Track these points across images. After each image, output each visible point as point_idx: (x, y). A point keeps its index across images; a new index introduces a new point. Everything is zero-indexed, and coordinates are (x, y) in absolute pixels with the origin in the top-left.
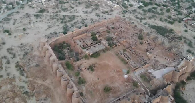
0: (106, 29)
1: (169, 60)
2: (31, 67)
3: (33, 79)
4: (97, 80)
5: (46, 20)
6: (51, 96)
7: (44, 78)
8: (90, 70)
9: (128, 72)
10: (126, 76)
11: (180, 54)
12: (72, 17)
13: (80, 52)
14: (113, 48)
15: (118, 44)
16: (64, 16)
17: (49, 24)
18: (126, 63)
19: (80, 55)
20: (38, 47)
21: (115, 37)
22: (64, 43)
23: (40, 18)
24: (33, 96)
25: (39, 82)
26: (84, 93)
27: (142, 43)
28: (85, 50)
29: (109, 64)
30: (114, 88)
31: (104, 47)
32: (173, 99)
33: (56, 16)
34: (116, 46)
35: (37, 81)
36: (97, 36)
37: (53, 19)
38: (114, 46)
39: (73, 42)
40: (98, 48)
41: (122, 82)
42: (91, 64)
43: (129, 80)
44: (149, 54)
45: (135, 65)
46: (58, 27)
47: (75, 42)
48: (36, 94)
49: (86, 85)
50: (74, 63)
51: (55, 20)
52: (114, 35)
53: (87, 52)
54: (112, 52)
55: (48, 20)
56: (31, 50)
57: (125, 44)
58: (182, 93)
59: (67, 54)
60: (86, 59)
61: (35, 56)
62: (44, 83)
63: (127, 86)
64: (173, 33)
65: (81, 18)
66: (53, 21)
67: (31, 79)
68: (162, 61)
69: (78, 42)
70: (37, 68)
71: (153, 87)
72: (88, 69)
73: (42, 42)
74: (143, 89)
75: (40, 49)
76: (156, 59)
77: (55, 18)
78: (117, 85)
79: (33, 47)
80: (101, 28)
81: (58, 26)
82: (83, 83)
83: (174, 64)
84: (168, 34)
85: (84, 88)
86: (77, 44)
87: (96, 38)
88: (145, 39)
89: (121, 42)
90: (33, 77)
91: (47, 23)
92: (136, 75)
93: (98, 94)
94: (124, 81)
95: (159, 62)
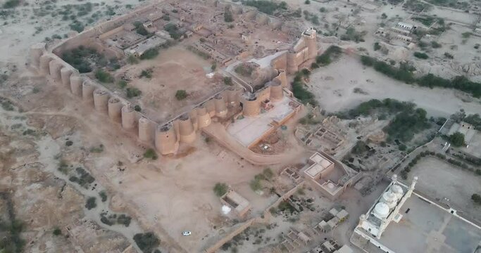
0: (161, 15)
1: (279, 42)
2: (24, 96)
3: (36, 111)
4: (161, 88)
5: (28, 18)
6: (79, 128)
7: (59, 106)
8: (144, 77)
9: (214, 68)
10: (211, 75)
11: (296, 30)
12: (85, 7)
13: (118, 57)
14: (180, 41)
15: (189, 33)
16: (65, 7)
17: (38, 25)
18: (208, 57)
19: (120, 61)
20: (26, 64)
21: (181, 23)
22: (81, 48)
23: (13, 16)
24: (45, 134)
25: (51, 113)
26: (142, 107)
27: (232, 27)
28: (127, 50)
29: (178, 63)
30: (192, 93)
31: (164, 41)
32: (290, 92)
33: (47, 8)
34: (186, 37)
35: (44, 113)
36: (145, 25)
37: (42, 15)
38: (182, 37)
39: (100, 44)
40: (151, 43)
41: (205, 82)
42: (145, 70)
43: (216, 79)
44: (245, 37)
45: (222, 57)
46: (59, 27)
47: (103, 42)
48: (50, 130)
49: (143, 98)
50: (112, 73)
51: (49, 16)
52: (178, 22)
53: (133, 51)
54: (180, 47)
55: (33, 18)
56: (13, 71)
57: (201, 32)
58: (306, 86)
59: (94, 64)
60: (132, 64)
61: (26, 79)
62: (61, 113)
63: (214, 86)
64: (286, 9)
65: (104, 6)
66: (44, 19)
67: (31, 112)
68: (268, 45)
69: (110, 42)
70: (37, 95)
71: (257, 81)
72: (140, 77)
73: (35, 49)
74: (241, 86)
75: (33, 66)
76: (259, 45)
77: (48, 13)
78: (196, 88)
79: (15, 66)
80: (151, 15)
81: (59, 25)
82: (136, 95)
83: (288, 46)
84: (277, 11)
85: (140, 102)
86: (110, 46)
87: (144, 30)
88: (236, 19)
89: (195, 30)
90: (34, 108)
91: (32, 23)
92: (228, 70)
93: (166, 104)
94: (208, 82)
95: (264, 47)
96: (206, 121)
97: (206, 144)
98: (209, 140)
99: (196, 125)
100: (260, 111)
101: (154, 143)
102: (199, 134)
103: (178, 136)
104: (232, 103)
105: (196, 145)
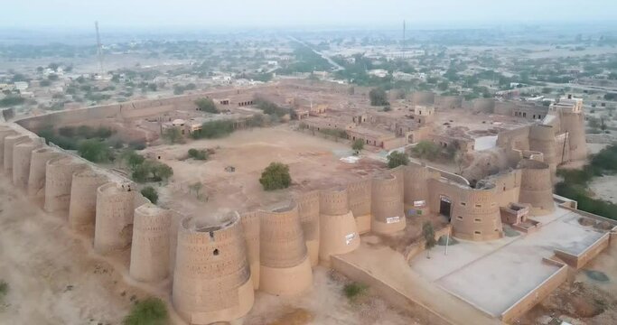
0: (251, 99)
4: (226, 174)
10: (351, 159)
14: (283, 121)
15: (301, 112)
18: (343, 135)
26: (165, 198)
27: (386, 110)
29: (275, 145)
31: (249, 116)
32: (566, 200)
34: (294, 116)
36: (216, 101)
38: (288, 116)
41: (339, 169)
43: (364, 164)
47: (129, 122)
53: (178, 122)
57: (325, 115)
60: (172, 144)
63: (362, 174)
68: (475, 126)
71: (472, 170)
72: (183, 159)
76: (453, 126)
78: (315, 176)
82: (157, 180)
85: (163, 189)
86: (137, 126)
89: (312, 109)
93: (232, 197)
94: (347, 168)
95: (467, 129)
96: (346, 235)
97: (346, 302)
98: (354, 289)
99: (313, 245)
100: (500, 229)
101: (170, 287)
102: (322, 275)
103: (256, 267)
104: (419, 203)
105: (313, 304)
